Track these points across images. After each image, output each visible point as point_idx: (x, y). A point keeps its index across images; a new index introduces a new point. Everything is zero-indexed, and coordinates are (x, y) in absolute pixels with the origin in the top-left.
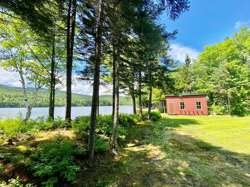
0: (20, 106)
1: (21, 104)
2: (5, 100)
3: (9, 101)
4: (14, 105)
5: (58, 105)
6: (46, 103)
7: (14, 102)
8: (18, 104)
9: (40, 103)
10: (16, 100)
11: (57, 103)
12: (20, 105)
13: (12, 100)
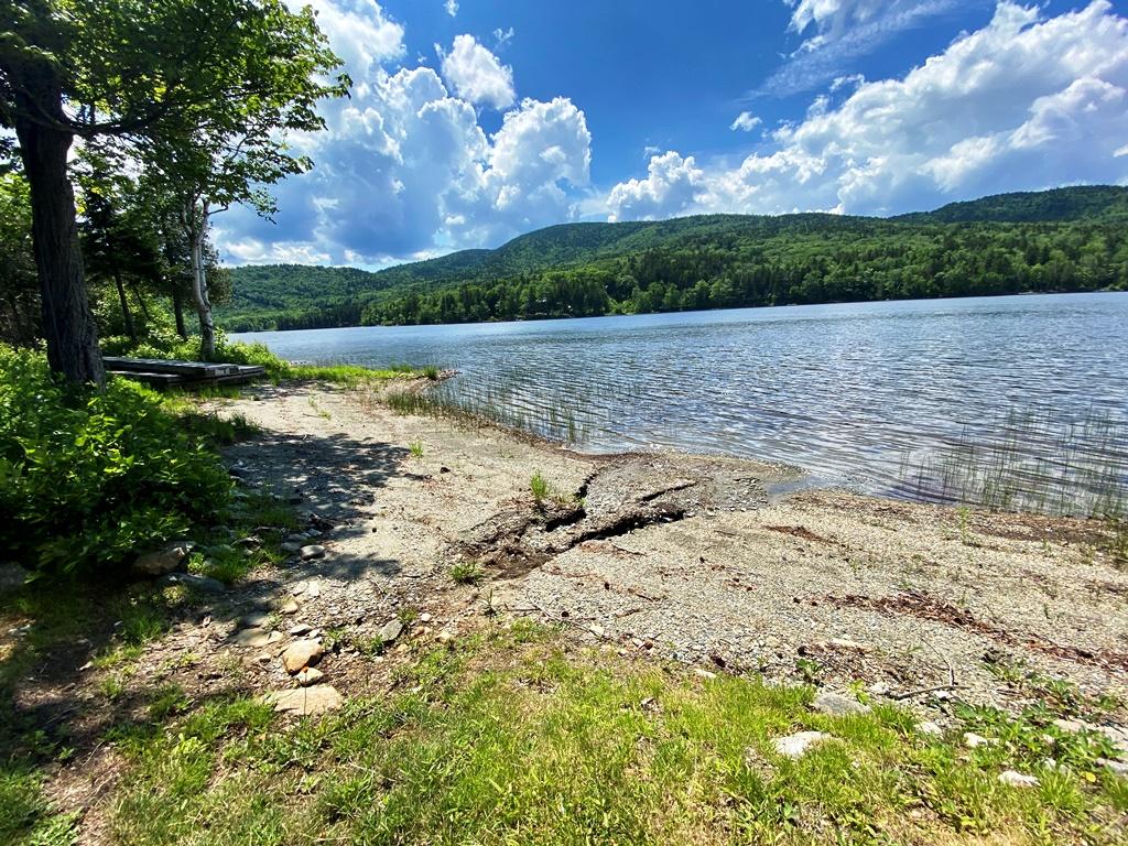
0: (879, 295)
1: (879, 286)
2: (828, 274)
3: (843, 275)
4: (857, 290)
5: (1064, 278)
6: (993, 274)
7: (858, 278)
8: (870, 284)
9: (957, 278)
10: (865, 270)
11: (1062, 270)
12: (876, 288)
13: (850, 274)
